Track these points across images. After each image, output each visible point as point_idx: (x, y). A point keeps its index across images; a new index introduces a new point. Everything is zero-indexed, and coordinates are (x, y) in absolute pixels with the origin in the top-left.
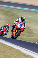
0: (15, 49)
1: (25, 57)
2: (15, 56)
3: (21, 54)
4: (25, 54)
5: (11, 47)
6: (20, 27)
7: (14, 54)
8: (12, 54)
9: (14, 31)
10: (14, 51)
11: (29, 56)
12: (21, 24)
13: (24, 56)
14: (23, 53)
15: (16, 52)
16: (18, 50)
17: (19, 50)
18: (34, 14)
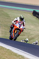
0: (6, 48)
1: (16, 57)
2: (6, 55)
3: (12, 54)
4: (16, 54)
5: (2, 47)
6: (19, 28)
7: (5, 54)
8: (3, 54)
9: (13, 32)
10: (5, 50)
11: (20, 56)
12: (20, 24)
13: (15, 55)
14: (14, 53)
15: (7, 52)
16: (8, 50)
17: (10, 50)
18: (25, 13)
